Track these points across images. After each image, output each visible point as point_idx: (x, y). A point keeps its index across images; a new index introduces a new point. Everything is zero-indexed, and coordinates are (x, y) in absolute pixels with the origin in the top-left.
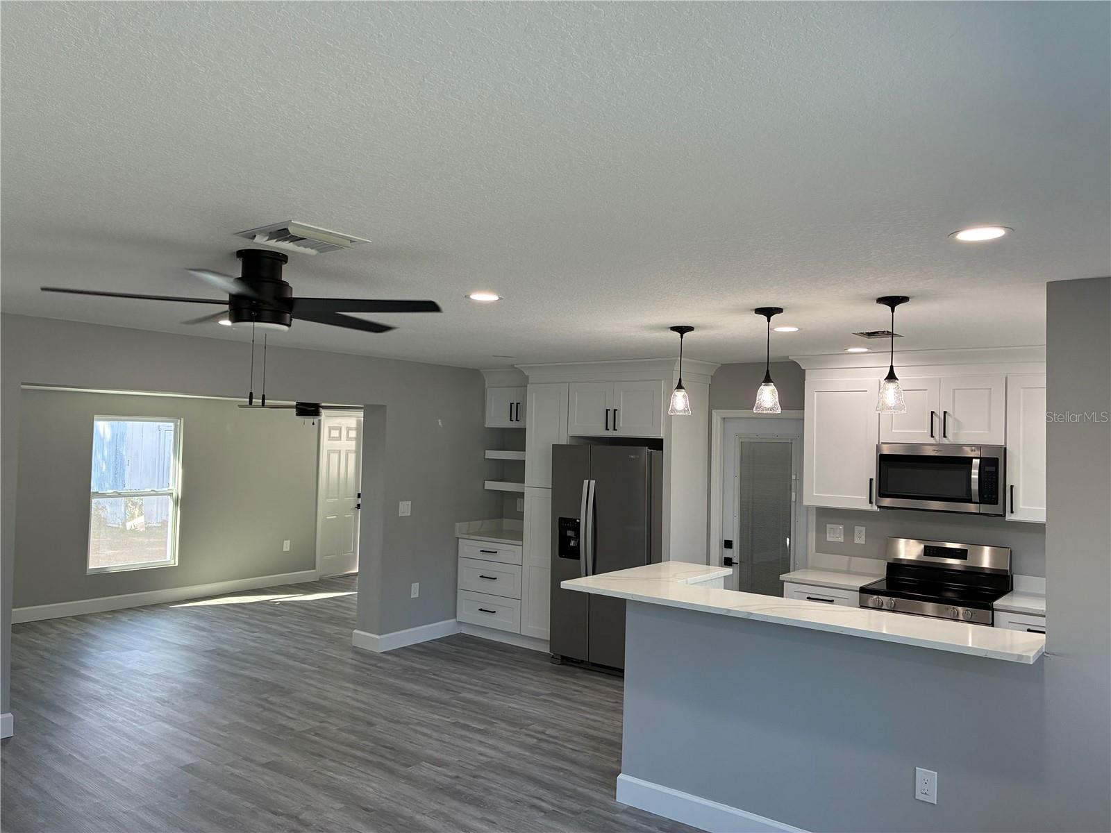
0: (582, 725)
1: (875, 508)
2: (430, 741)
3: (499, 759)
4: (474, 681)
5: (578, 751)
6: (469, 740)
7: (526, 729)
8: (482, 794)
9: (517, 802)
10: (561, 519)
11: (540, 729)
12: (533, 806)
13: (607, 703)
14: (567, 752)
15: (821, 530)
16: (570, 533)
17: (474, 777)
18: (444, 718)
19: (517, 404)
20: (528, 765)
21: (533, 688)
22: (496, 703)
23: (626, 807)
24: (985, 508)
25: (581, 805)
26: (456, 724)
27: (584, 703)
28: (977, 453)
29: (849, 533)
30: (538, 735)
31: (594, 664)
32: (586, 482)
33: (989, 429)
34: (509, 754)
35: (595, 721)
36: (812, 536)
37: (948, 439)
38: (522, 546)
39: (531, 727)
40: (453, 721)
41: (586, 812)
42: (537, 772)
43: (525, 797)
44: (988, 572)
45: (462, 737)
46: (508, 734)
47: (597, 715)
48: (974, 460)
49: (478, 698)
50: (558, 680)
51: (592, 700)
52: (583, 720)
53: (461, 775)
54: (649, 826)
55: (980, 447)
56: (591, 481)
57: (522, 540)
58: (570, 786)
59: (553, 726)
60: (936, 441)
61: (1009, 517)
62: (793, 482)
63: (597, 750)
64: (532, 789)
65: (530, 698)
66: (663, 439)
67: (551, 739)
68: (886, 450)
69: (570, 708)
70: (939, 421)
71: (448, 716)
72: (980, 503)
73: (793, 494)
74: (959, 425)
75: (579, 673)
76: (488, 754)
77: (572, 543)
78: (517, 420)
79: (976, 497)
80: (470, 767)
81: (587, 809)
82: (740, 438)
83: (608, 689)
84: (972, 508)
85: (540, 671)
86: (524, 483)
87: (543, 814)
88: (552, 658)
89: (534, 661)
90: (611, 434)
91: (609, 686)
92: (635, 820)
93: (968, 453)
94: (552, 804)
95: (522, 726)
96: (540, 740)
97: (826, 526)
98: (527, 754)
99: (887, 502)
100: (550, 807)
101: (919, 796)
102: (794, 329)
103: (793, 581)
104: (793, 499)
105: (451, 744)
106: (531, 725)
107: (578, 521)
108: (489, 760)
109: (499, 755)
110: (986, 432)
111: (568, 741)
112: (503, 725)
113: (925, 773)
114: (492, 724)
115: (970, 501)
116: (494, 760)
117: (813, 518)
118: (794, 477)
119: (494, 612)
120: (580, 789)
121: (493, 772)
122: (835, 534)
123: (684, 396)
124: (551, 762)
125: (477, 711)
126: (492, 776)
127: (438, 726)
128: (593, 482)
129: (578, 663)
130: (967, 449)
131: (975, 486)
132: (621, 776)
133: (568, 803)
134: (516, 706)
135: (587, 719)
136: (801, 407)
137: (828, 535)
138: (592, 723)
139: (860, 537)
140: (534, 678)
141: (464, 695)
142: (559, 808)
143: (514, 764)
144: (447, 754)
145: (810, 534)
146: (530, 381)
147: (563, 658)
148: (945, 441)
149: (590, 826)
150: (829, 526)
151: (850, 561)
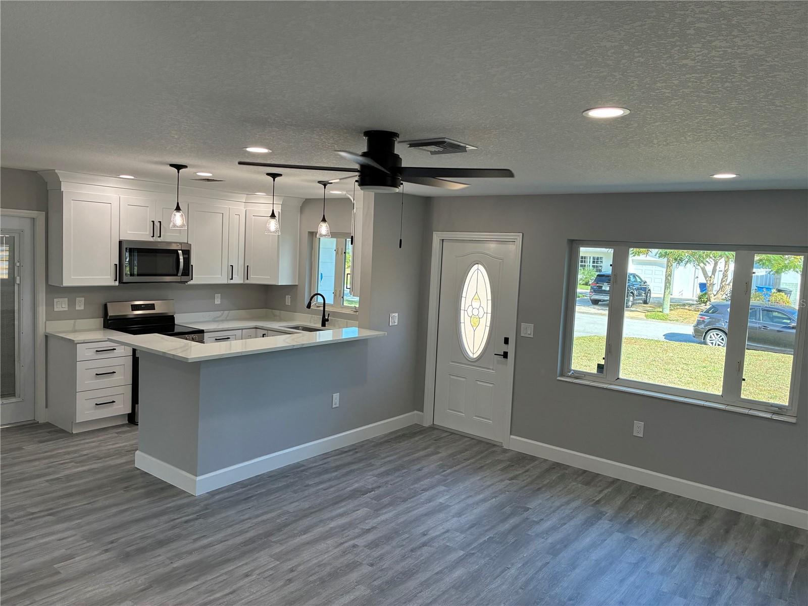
1: (117, 284)
15: (50, 304)
24: (182, 279)
28: (180, 248)
29: (72, 304)
36: (42, 310)
48: (179, 251)
55: (180, 244)
60: (155, 239)
61: (190, 282)
62: (16, 268)
70: (157, 227)
72: (181, 276)
73: (18, 278)
74: (167, 231)
79: (181, 273)
84: (179, 279)
93: (174, 247)
97: (53, 300)
101: (334, 406)
104: (17, 282)
113: (336, 395)
115: (177, 275)
117: (42, 296)
118: (18, 264)
122: (61, 305)
130: (176, 244)
131: (181, 267)
137: (55, 307)
139: (80, 305)
145: (40, 308)
148: (161, 240)
150: (55, 300)
151: (75, 323)
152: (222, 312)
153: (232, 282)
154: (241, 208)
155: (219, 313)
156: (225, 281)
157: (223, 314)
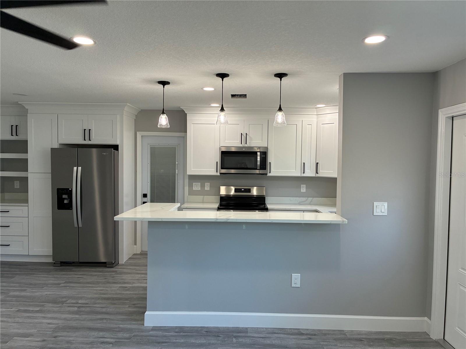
0: (96, 294)
1: (218, 174)
2: (9, 324)
3: (62, 324)
4: (12, 285)
5: (104, 307)
6: (36, 318)
7: (66, 303)
8: (67, 345)
9: (92, 343)
10: (58, 189)
11: (74, 301)
12: (103, 343)
13: (102, 280)
14: (99, 309)
15: (190, 186)
16: (64, 196)
17: (55, 337)
18: (8, 310)
19: (17, 126)
20: (82, 322)
21: (52, 282)
22: (37, 294)
23: (151, 328)
24: (262, 172)
25: (129, 334)
26: (19, 311)
27: (88, 283)
28: (259, 150)
29: (203, 186)
30: (76, 305)
31: (81, 263)
32: (75, 168)
33: (262, 141)
34: (65, 319)
35: (102, 290)
36: (187, 188)
37: (247, 145)
38: (28, 206)
39: (68, 302)
40: (17, 310)
41: (133, 336)
42: (90, 324)
43: (94, 339)
44: (255, 196)
45: (29, 317)
46: (57, 308)
47: (100, 287)
48: (258, 153)
49: (23, 294)
50: (64, 274)
51: (92, 280)
52: (95, 291)
53: (45, 339)
54: (170, 333)
55: (259, 148)
56: (79, 167)
57: (28, 203)
58: (115, 326)
59: (81, 298)
60: (242, 145)
61: (269, 175)
62: (176, 165)
63: (114, 304)
64: (95, 334)
65: (55, 287)
66: (118, 145)
67: (84, 305)
68: (224, 150)
69: (83, 287)
70: (244, 137)
71: (11, 307)
72: (260, 170)
73: (177, 171)
74: (251, 139)
75: (74, 269)
76: (53, 323)
77: (66, 202)
78: (17, 135)
79: (258, 168)
80: (48, 333)
81: (133, 335)
82: (150, 145)
83: (96, 273)
84: (257, 172)
85: (50, 272)
86: (28, 171)
87: (111, 345)
88: (54, 264)
89: (42, 267)
90: (87, 142)
91: (95, 272)
92: (161, 332)
93: (256, 150)
94: (112, 338)
95: (63, 303)
96: (79, 307)
97: (193, 183)
98: (77, 316)
99: (224, 171)
100: (112, 340)
101: (293, 285)
102: (212, 89)
103: (187, 208)
104: (177, 173)
105: (24, 322)
106: (67, 300)
107: (70, 189)
108: (57, 325)
109: (60, 322)
110: (261, 142)
111: (95, 304)
112: (50, 305)
113: (296, 275)
114: (43, 306)
115: (256, 169)
116: (59, 324)
117: (187, 181)
118: (177, 163)
119: (9, 245)
120: (121, 326)
121: (64, 331)
122: (197, 187)
123: (166, 118)
124: (94, 317)
125: (27, 300)
126: (65, 334)
127: (9, 315)
128: (80, 168)
129: (71, 264)
130: (256, 148)
131: (259, 163)
132: (147, 313)
133: (120, 335)
134: (51, 293)
135: (96, 290)
136: (185, 131)
137: (194, 187)
138: (101, 292)
139: (207, 187)
140: (49, 276)
141: (12, 293)
142: (118, 339)
143: (74, 324)
144: (27, 329)
145: (185, 188)
146: (29, 112)
147: (61, 262)
148: (246, 146)
149: (141, 342)
150: (194, 184)
151: (203, 197)
152: (306, 198)
153: (305, 175)
154: (313, 119)
155: (304, 199)
156: (299, 174)
157: (307, 200)
